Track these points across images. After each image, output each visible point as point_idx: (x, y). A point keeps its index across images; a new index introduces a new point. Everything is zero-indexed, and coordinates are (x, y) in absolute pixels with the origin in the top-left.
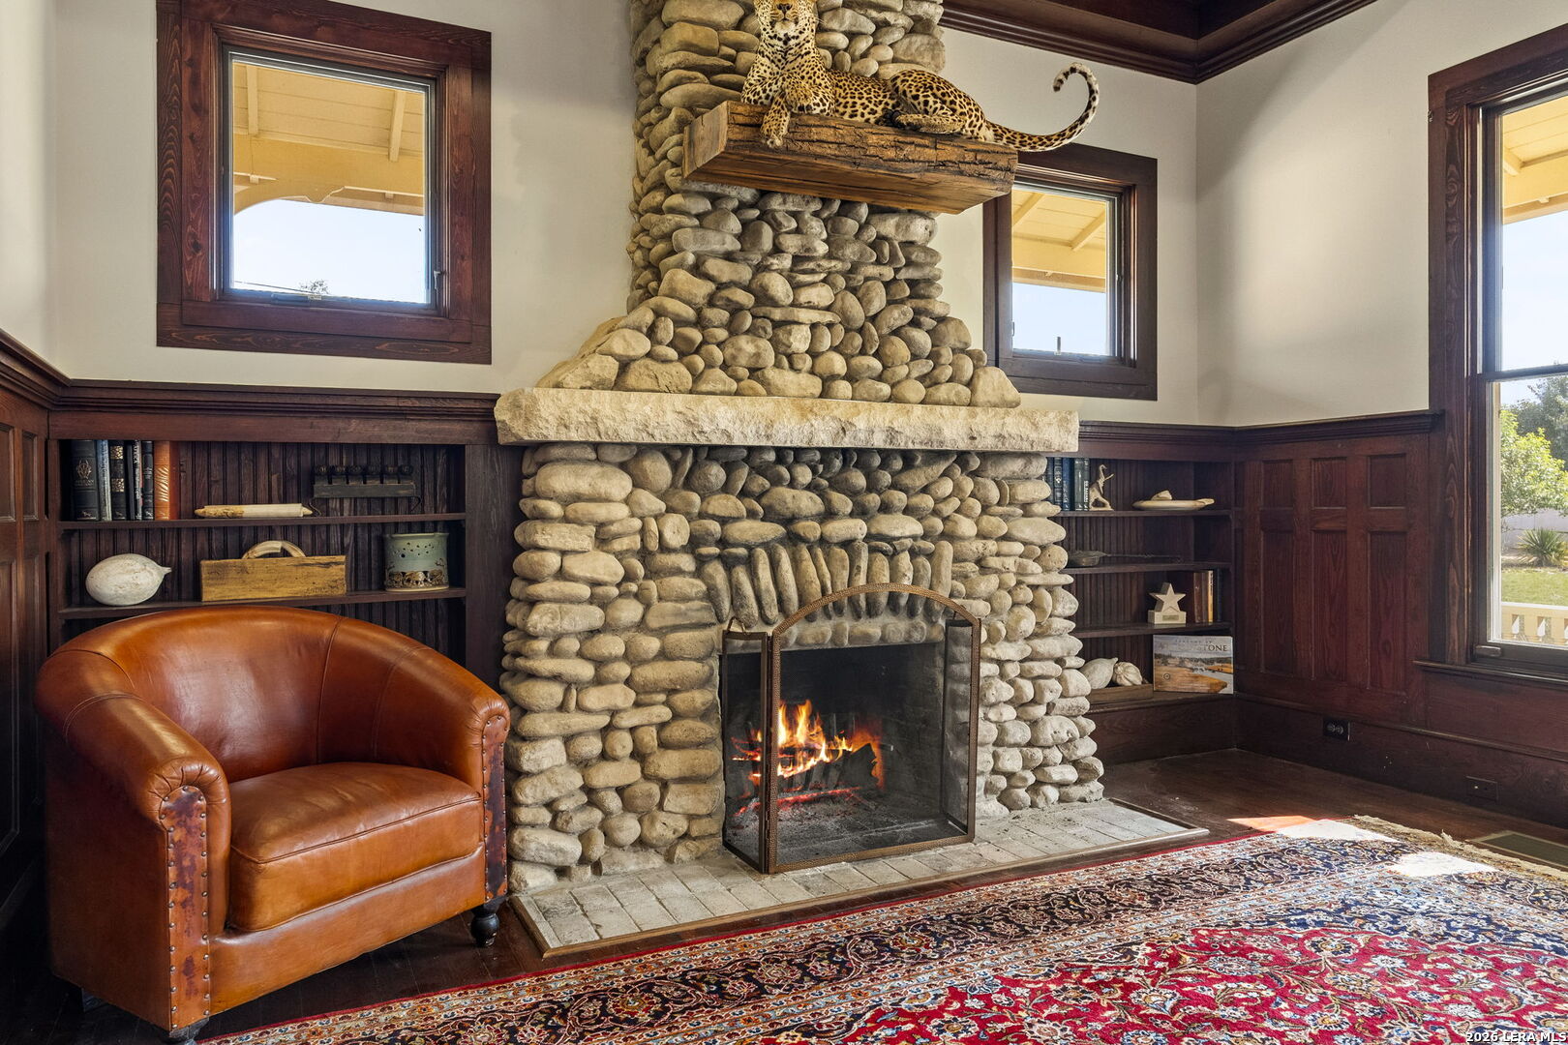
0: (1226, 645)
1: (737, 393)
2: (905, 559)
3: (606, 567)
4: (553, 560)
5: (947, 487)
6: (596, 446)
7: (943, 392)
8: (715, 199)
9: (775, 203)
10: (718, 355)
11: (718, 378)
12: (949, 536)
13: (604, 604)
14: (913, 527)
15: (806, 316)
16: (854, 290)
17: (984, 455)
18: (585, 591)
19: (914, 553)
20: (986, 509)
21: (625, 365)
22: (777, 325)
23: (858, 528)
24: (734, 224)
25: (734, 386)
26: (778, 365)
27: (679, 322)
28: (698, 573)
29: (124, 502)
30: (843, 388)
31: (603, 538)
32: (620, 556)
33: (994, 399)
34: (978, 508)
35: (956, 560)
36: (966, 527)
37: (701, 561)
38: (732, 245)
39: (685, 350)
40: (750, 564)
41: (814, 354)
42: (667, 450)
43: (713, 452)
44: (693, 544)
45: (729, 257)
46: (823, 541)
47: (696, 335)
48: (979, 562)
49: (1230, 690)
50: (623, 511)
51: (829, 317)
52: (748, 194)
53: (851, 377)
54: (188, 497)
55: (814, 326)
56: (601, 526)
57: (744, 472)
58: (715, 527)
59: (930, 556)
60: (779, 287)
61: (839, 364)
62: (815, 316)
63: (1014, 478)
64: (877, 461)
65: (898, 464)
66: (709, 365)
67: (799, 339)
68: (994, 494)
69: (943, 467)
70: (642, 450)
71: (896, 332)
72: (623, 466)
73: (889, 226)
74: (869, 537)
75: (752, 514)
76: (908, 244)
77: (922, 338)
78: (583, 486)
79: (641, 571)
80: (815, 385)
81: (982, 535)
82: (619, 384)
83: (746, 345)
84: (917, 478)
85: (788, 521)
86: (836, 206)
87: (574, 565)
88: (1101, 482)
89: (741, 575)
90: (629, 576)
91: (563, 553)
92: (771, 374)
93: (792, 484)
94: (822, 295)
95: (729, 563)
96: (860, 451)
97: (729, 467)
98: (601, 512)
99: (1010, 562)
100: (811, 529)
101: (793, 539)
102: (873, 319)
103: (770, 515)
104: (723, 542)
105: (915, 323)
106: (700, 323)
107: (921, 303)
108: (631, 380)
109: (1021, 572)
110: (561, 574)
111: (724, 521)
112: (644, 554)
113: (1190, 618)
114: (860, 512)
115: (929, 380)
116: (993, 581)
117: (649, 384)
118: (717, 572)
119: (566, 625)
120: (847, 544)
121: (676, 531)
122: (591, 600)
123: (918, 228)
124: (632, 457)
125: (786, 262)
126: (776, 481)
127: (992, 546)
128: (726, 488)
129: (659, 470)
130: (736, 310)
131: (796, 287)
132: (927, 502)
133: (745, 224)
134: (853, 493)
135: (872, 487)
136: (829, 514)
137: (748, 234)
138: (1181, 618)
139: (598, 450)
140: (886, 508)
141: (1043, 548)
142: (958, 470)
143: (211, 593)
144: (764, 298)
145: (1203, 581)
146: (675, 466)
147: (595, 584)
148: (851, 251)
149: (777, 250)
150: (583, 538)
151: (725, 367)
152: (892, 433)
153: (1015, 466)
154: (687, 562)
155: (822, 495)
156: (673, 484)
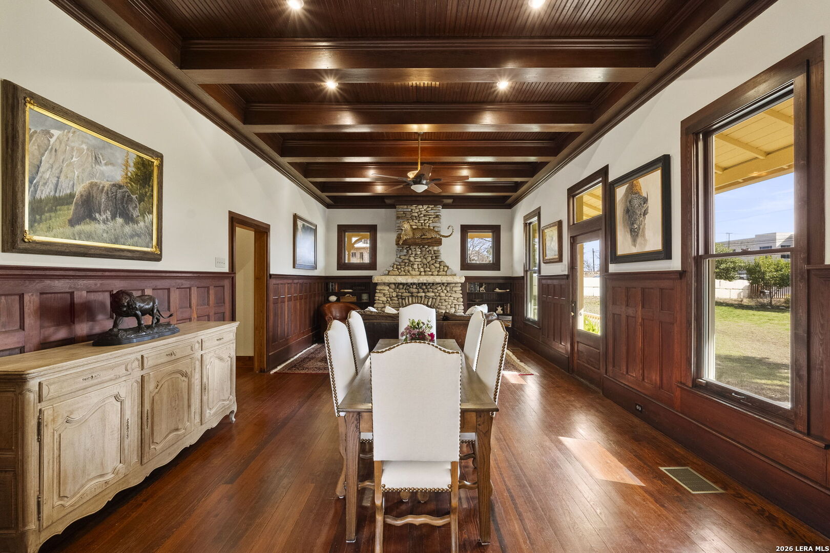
0: (510, 318)
1: (406, 275)
2: (431, 299)
3: (384, 299)
4: (377, 298)
5: (440, 288)
6: (384, 283)
7: (440, 273)
8: (402, 247)
9: (411, 247)
10: (402, 269)
11: (403, 273)
12: (439, 296)
13: (384, 304)
14: (433, 294)
15: (416, 263)
16: (426, 258)
17: (448, 283)
18: (381, 302)
19: (433, 299)
20: (447, 292)
21: (389, 272)
22: (412, 265)
23: (424, 294)
24: (405, 251)
25: (405, 274)
26: (412, 270)
27: (397, 265)
28: (398, 300)
29: (332, 290)
30: (423, 273)
31: (384, 295)
32: (387, 298)
33: (450, 274)
34: (446, 292)
35: (440, 300)
36: (442, 294)
37: (398, 299)
38: (405, 253)
39: (398, 269)
40: (405, 299)
41: (419, 268)
42: (394, 283)
43: (401, 284)
44: (397, 296)
45: (405, 255)
46: (417, 296)
47: (399, 267)
48: (445, 300)
49: (510, 326)
50: (387, 291)
51: (420, 263)
52: (407, 246)
53: (425, 272)
54: (339, 289)
55: (418, 265)
56: (384, 293)
57: (405, 286)
58: (400, 294)
59: (436, 299)
60: (412, 259)
61: (422, 270)
62: (418, 263)
63: (453, 287)
64: (427, 284)
65: (431, 285)
66: (401, 271)
67: (416, 266)
68: (448, 289)
69: (439, 285)
70: (391, 283)
71: (433, 264)
72: (388, 286)
73: (431, 248)
74: (425, 296)
75: (406, 292)
76: (434, 251)
77: (438, 265)
78: (382, 288)
79: (389, 299)
80: (419, 273)
81: (446, 296)
82: (388, 275)
83: (407, 268)
84: (434, 287)
85: (412, 293)
86: (422, 246)
87: (380, 299)
88: (484, 287)
89: (404, 301)
90: (387, 300)
91: (379, 297)
92: (411, 272)
93: (413, 288)
94: (419, 260)
95: (402, 299)
96: (425, 283)
97: (403, 286)
98: (384, 292)
99: (450, 300)
100: (414, 294)
101: (412, 296)
102: (429, 263)
103: (409, 292)
104: (401, 296)
105: (435, 263)
106: (400, 265)
107: (436, 260)
108: (390, 274)
109: (452, 302)
110: (378, 300)
111: (402, 293)
112: (390, 298)
113: (504, 312)
114: (424, 292)
115: (438, 271)
116: (447, 303)
117: (392, 274)
118: (400, 300)
119: (378, 306)
120: (421, 297)
121: (394, 294)
122: (383, 303)
123: (435, 248)
124: (389, 284)
125: (414, 255)
126: (410, 287)
127: (447, 298)
128: (403, 288)
129: (393, 286)
130: (406, 263)
131: (415, 259)
132: (436, 291)
133: (407, 250)
134: (423, 289)
135: (426, 288)
136: (418, 292)
137: (408, 252)
138: (502, 312)
139: (384, 284)
140: (428, 291)
141: (458, 298)
142: (442, 286)
143: (341, 301)
144: (410, 261)
145: (507, 306)
146: (395, 285)
147: (383, 301)
148: (424, 253)
149: (412, 254)
150: (381, 295)
151: (404, 271)
152: (427, 281)
153: (454, 285)
154: (396, 299)
155: (418, 289)
156: (395, 288)
